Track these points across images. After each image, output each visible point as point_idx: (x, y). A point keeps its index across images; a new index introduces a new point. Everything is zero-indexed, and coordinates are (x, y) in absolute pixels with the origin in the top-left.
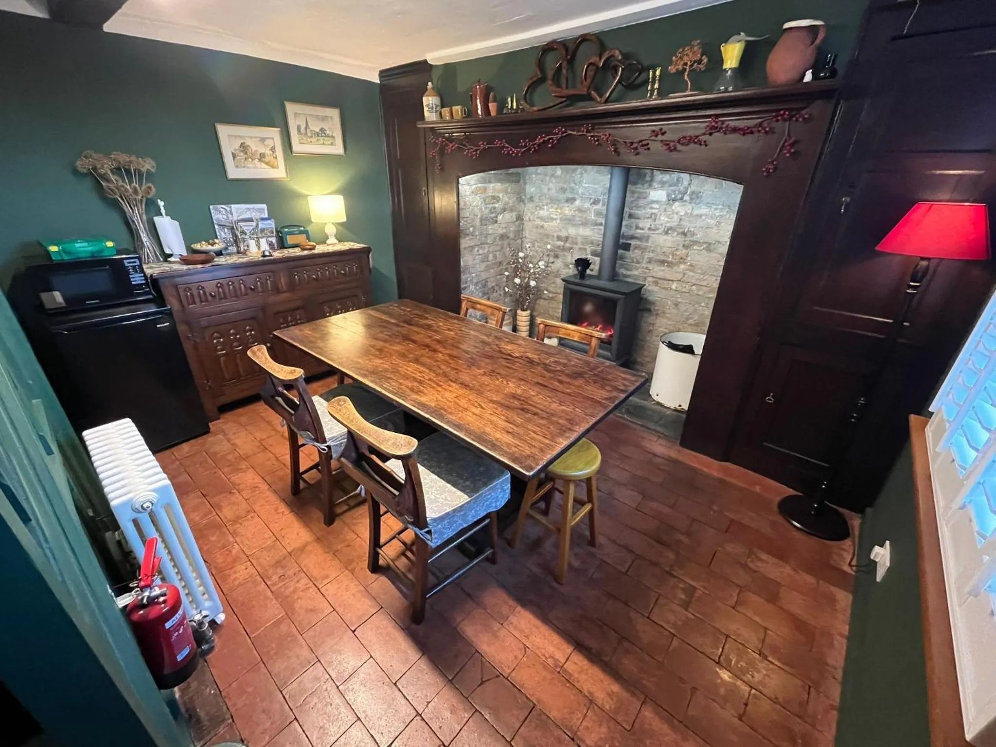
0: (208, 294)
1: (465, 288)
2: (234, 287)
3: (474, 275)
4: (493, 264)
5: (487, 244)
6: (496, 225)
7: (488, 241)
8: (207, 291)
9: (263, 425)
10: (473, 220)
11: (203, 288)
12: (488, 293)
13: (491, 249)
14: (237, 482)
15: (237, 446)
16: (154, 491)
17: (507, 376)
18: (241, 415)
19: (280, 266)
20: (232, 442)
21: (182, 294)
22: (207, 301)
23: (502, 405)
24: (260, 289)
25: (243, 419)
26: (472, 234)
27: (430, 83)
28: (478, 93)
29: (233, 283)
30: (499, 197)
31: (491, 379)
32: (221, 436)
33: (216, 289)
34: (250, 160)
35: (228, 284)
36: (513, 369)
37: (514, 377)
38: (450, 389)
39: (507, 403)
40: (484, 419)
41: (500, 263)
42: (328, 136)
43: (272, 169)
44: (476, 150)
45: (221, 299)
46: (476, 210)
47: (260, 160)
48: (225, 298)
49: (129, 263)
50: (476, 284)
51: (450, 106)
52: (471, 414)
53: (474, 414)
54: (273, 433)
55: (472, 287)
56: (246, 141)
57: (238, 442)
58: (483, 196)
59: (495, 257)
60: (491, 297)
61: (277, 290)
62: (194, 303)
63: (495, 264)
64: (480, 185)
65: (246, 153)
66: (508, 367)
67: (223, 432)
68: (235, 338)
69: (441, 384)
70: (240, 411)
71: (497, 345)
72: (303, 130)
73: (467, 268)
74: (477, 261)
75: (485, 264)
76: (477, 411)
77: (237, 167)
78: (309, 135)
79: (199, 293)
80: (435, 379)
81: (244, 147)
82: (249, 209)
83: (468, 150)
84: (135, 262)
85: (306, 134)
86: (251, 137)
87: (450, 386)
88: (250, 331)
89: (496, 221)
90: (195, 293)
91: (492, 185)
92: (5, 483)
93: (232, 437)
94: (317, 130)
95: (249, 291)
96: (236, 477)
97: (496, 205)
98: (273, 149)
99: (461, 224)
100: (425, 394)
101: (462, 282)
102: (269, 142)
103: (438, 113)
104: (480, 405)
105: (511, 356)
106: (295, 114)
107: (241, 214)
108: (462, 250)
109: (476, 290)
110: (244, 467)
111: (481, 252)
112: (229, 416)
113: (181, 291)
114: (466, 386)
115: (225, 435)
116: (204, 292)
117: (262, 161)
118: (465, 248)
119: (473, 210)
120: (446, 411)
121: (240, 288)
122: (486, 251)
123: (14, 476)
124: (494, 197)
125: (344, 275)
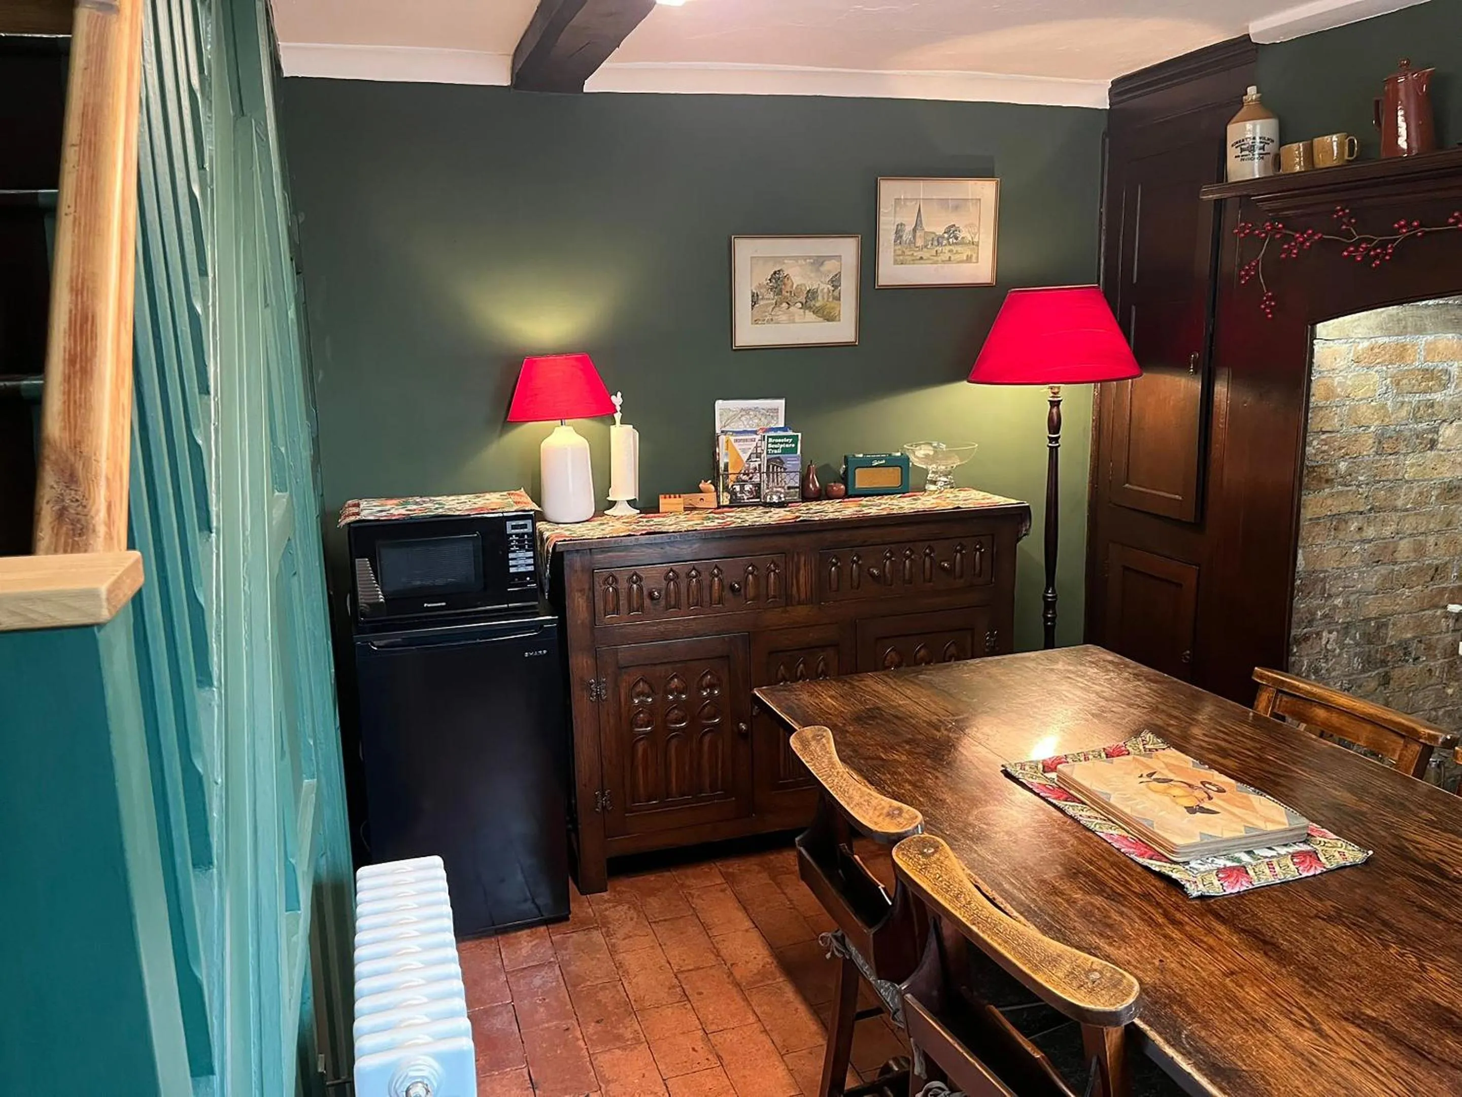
0: (645, 593)
1: (1306, 638)
2: (698, 582)
3: (1339, 601)
4: (1410, 573)
5: (1395, 509)
6: (1430, 454)
7: (1399, 503)
8: (647, 585)
9: (693, 930)
10: (1355, 439)
11: (640, 579)
12: (1384, 663)
13: (1408, 525)
14: (608, 1074)
15: (626, 972)
16: (438, 1057)
17: (1422, 940)
18: (653, 892)
19: (801, 540)
20: (619, 957)
21: (599, 588)
22: (641, 608)
23: (1396, 1039)
24: (751, 592)
25: (654, 904)
26: (1345, 479)
27: (1252, 91)
28: (1402, 95)
29: (699, 573)
30: (1446, 372)
31: (1362, 941)
32: (597, 936)
33: (664, 583)
34: (785, 305)
35: (688, 575)
36: (1447, 920)
37: (1443, 950)
38: (1211, 941)
39: (1416, 1036)
40: (1320, 1073)
41: (1438, 571)
42: (963, 243)
43: (827, 323)
44: (1383, 245)
45: (668, 607)
46: (1365, 411)
47: (804, 306)
48: (677, 606)
49: (514, 527)
50: (1346, 628)
51: (1308, 136)
52: (1276, 1045)
53: (1287, 1045)
54: (711, 959)
55: (1329, 638)
56: (783, 267)
57: (630, 960)
58: (1393, 369)
59: (1420, 550)
60: (1396, 673)
61: (787, 599)
62: (616, 610)
63: (1419, 571)
64: (1381, 341)
65: (780, 293)
66: (1423, 908)
67: (603, 924)
68: (677, 699)
69: (1178, 916)
70: (652, 879)
71: (1388, 827)
72: (907, 236)
73: (1316, 579)
74: (1356, 561)
75: (1383, 570)
76: (1303, 1039)
77: (756, 322)
78: (919, 243)
79: (631, 588)
80: (1160, 898)
81: (778, 280)
82: (747, 411)
83: (1357, 245)
84: (525, 526)
85: (913, 242)
86: (796, 258)
87: (1209, 931)
88: (712, 686)
89: (1433, 444)
90: (623, 585)
91: (1424, 340)
92: (198, 974)
93: (622, 945)
94: (940, 231)
95: (727, 594)
96: (608, 1056)
97: (1438, 397)
98: (835, 282)
99: (1309, 450)
100: (1124, 938)
101: (1295, 618)
102: (830, 267)
103: (1269, 158)
104: (1312, 1021)
105: (1442, 874)
106: (898, 200)
107: (731, 419)
108: (1304, 523)
109: (1343, 647)
110: (629, 1035)
111: (1370, 532)
112: (624, 884)
113: (599, 581)
114: (1265, 942)
115: (608, 935)
116: (640, 588)
117: (810, 308)
118: (1316, 521)
119: (1354, 409)
120: (1190, 1010)
121: (711, 586)
122: (1388, 531)
123: (217, 960)
124: (1428, 374)
125: (949, 572)
